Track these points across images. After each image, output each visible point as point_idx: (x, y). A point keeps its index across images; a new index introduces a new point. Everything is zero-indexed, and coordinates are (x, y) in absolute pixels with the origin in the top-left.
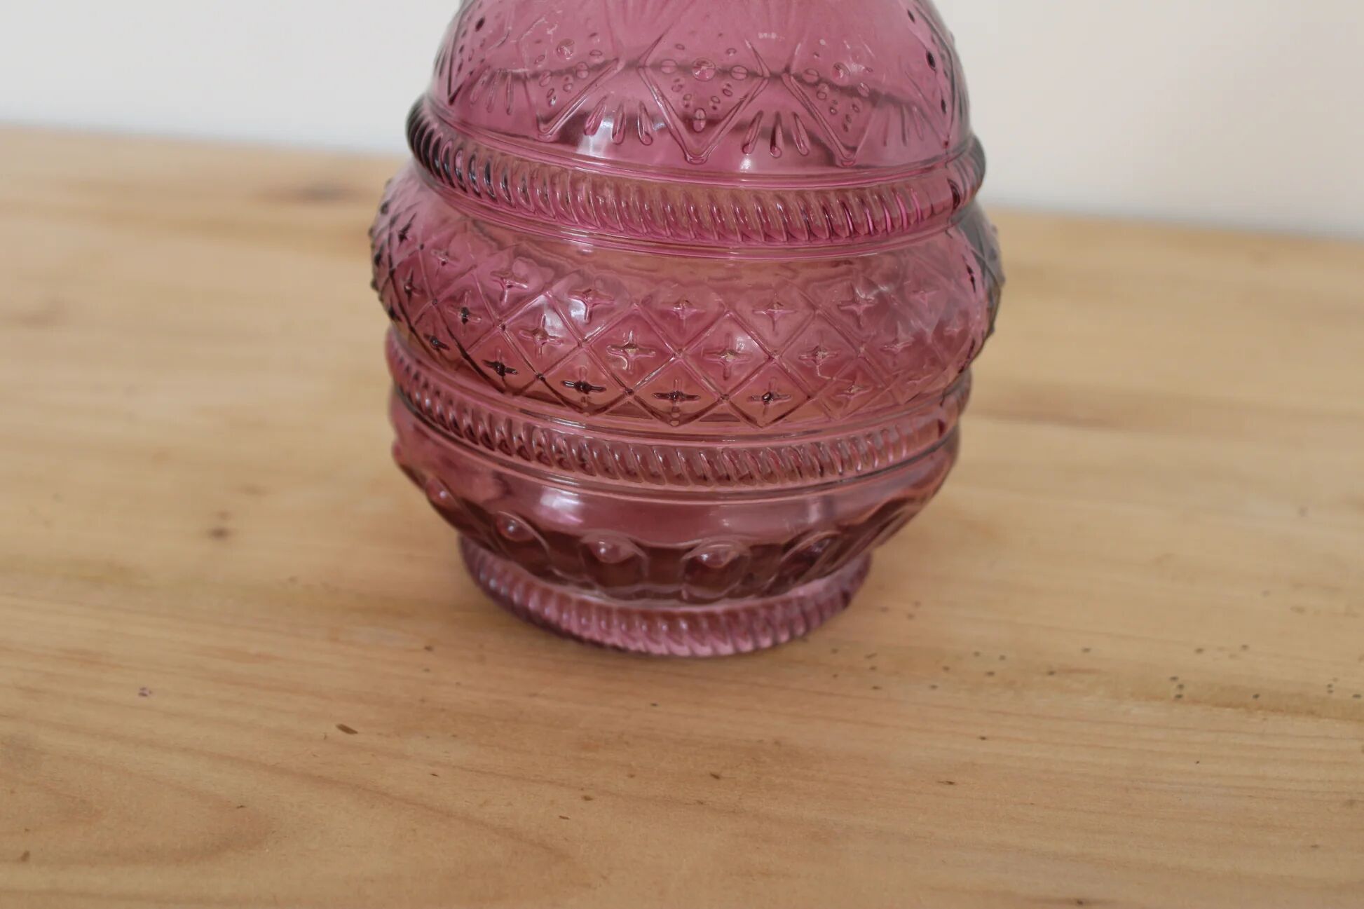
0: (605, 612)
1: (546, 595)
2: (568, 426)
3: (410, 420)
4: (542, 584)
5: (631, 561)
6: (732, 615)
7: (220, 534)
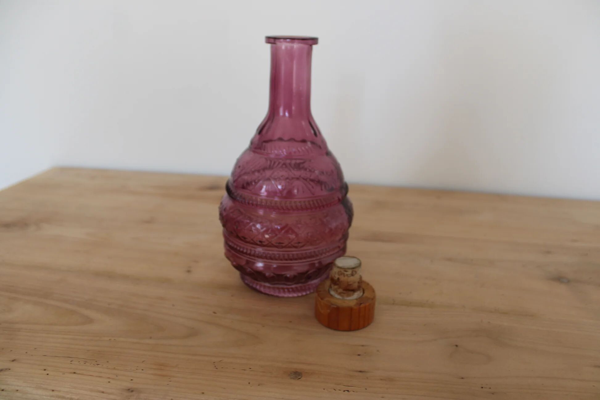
0: (269, 287)
1: (257, 284)
2: (260, 250)
3: (228, 248)
4: (256, 282)
5: (273, 277)
6: (296, 288)
7: (189, 271)
